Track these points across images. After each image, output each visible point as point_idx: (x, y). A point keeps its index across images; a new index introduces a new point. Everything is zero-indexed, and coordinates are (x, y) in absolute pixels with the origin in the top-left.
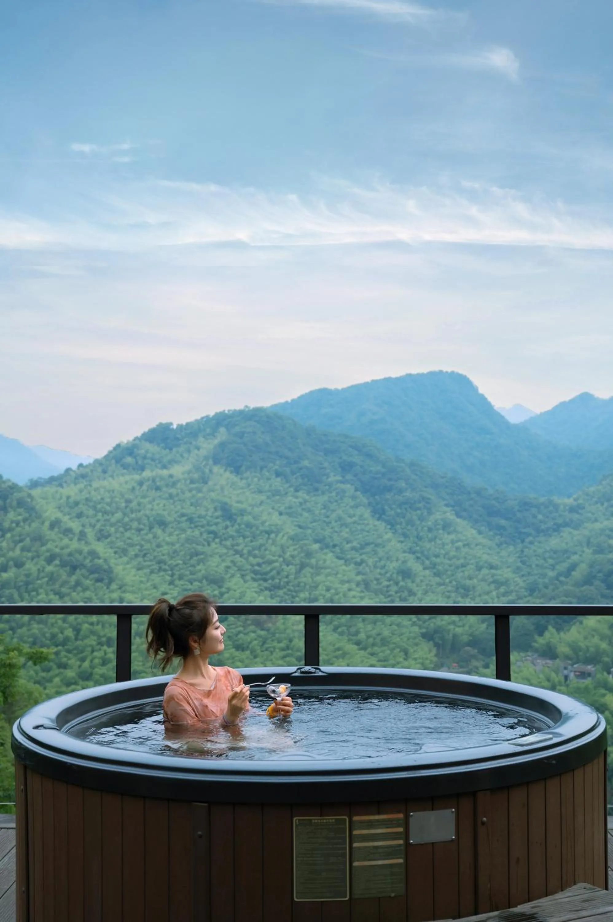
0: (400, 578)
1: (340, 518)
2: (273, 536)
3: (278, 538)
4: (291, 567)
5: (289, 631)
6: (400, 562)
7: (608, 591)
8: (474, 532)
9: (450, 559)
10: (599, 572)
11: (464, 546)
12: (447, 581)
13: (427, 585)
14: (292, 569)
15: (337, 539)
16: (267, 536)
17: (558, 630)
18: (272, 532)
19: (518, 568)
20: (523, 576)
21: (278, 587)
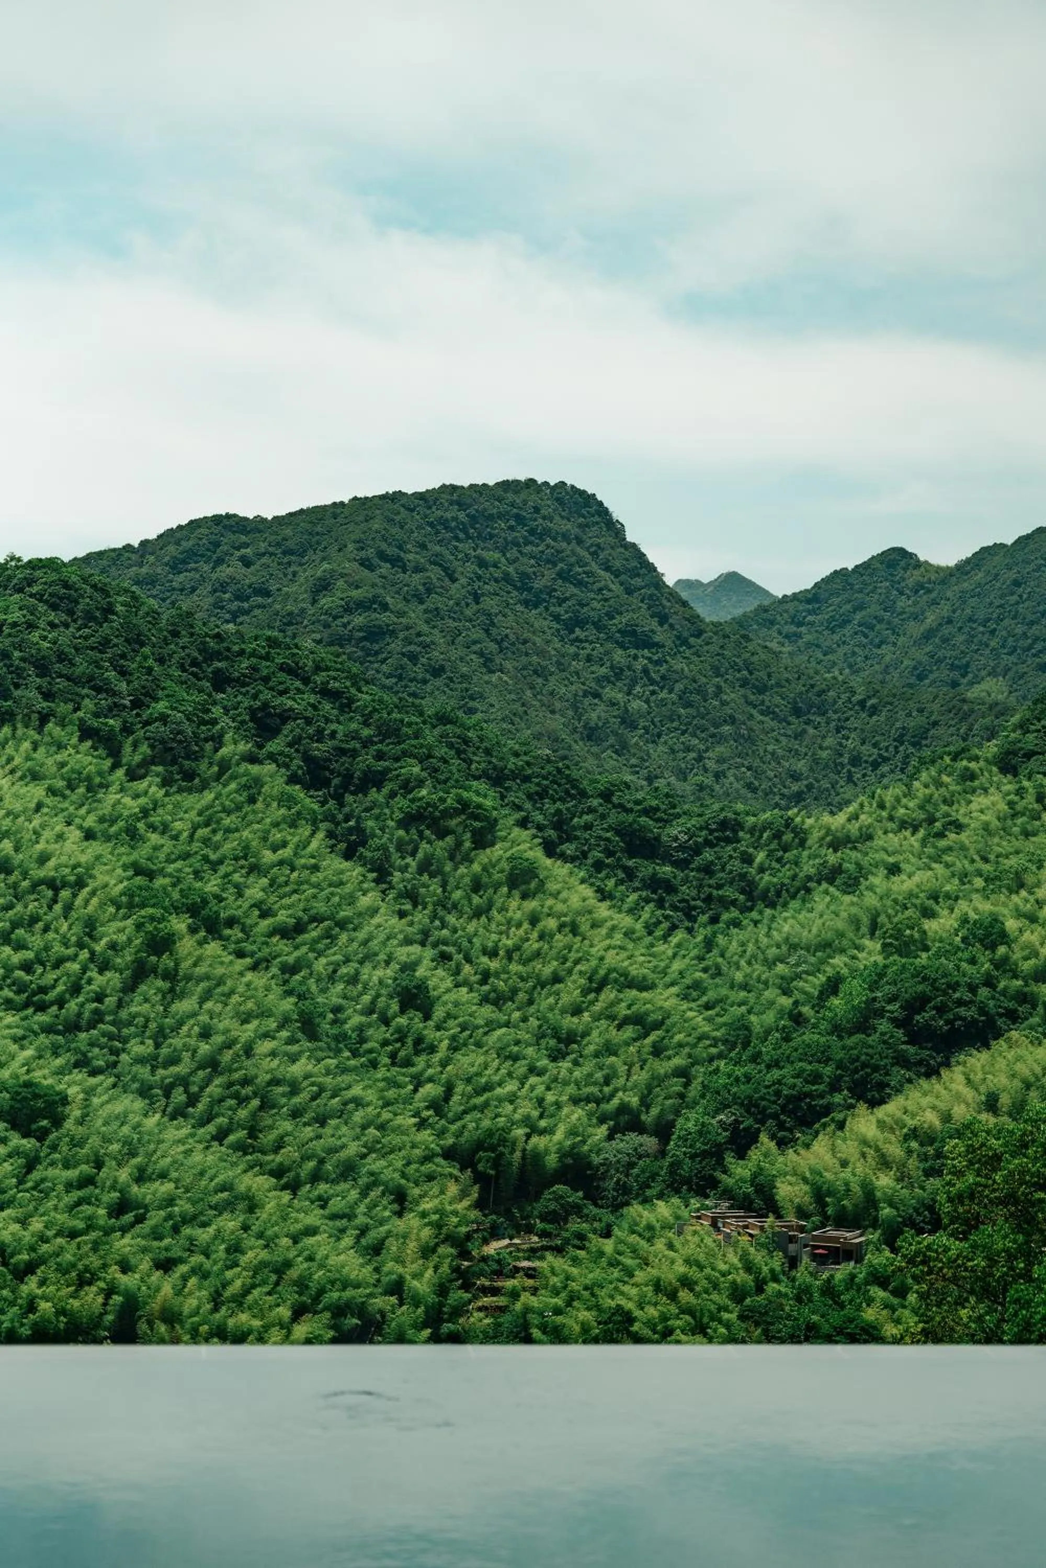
0: (395, 1007)
1: (246, 851)
2: (65, 894)
3: (79, 901)
4: (108, 974)
5: (94, 1141)
6: (395, 966)
7: (911, 1049)
8: (587, 891)
9: (525, 962)
10: (892, 999)
11: (561, 927)
12: (516, 1015)
13: (464, 1027)
14: (112, 979)
15: (232, 907)
16: (50, 893)
17: (782, 1144)
18: (65, 885)
19: (697, 985)
20: (708, 1007)
21: (73, 1027)
